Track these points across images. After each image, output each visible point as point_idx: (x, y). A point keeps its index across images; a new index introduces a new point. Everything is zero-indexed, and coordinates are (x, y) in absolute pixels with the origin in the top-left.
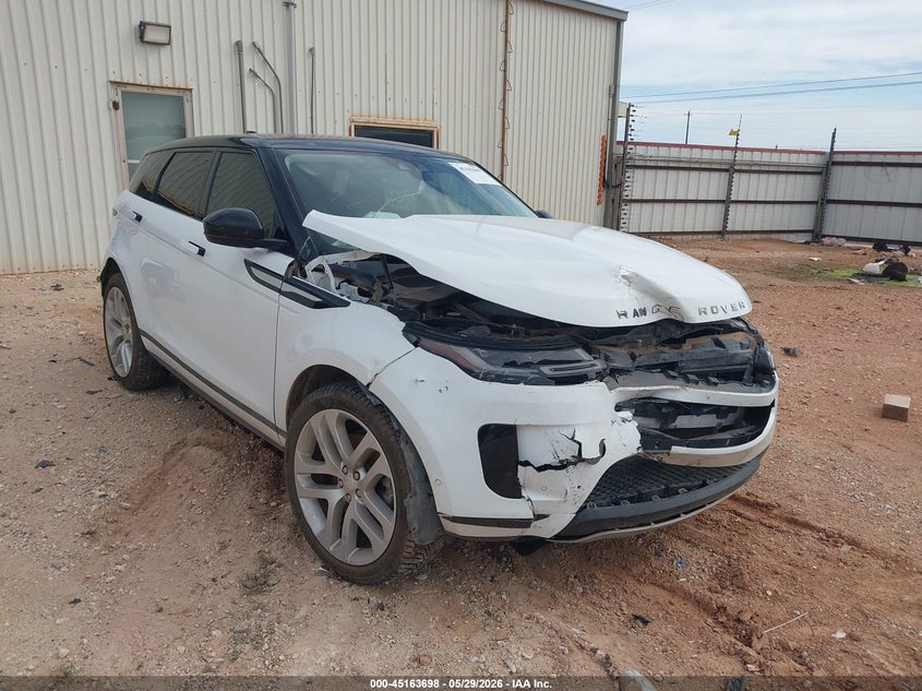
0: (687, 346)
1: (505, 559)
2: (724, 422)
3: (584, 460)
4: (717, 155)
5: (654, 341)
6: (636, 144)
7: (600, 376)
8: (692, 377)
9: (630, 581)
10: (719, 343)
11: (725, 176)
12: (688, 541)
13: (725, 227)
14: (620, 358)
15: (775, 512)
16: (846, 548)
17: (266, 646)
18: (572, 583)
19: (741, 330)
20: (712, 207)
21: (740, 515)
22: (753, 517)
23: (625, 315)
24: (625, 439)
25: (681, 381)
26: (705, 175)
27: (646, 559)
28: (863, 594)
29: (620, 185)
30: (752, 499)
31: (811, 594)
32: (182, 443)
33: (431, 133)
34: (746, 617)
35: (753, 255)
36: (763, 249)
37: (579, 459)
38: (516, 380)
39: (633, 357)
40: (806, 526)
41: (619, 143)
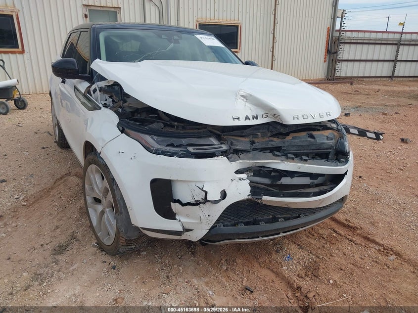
0: (289, 138)
1: (192, 247)
2: (316, 182)
3: (209, 201)
4: (391, 36)
5: (269, 134)
6: (346, 31)
7: (225, 153)
8: (290, 155)
9: (257, 265)
10: (312, 136)
11: (395, 47)
12: (299, 245)
13: (393, 74)
14: (242, 143)
15: (358, 232)
16: (393, 257)
17: (45, 284)
18: (222, 264)
19: (331, 129)
20: (386, 64)
21: (336, 232)
22: (343, 234)
23: (238, 119)
24: (241, 190)
25: (283, 158)
26: (383, 47)
27: (270, 254)
28: (392, 287)
29: (336, 53)
30: (346, 223)
31: (359, 284)
32: (68, 174)
33: (237, 27)
34: (311, 295)
35: (407, 88)
36: (413, 86)
37: (206, 200)
38: (172, 155)
39: (253, 143)
40: (373, 241)
41: (337, 31)
